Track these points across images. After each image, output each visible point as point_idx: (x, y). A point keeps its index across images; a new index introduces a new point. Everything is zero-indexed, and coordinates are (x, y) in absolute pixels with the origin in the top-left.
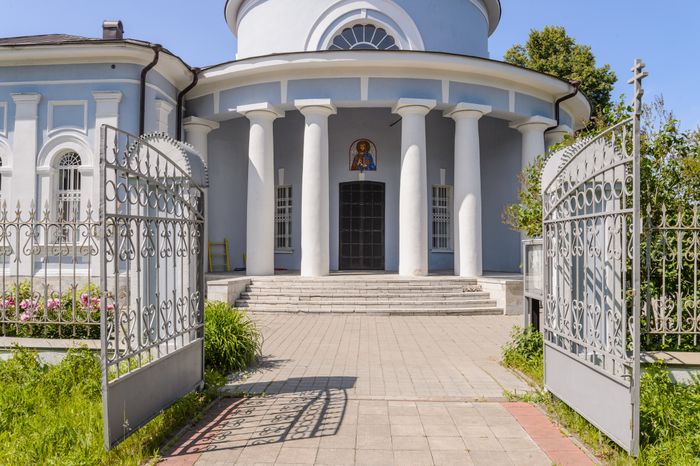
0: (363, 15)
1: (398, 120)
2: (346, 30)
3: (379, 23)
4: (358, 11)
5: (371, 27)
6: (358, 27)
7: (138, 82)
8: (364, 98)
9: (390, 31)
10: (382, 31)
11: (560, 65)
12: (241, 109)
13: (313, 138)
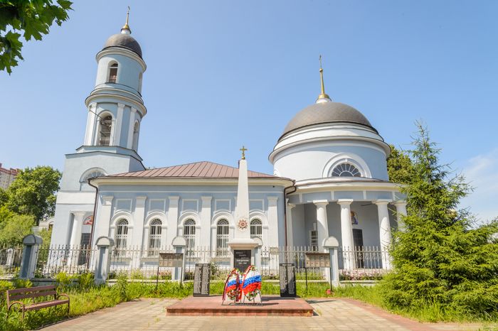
0: (346, 161)
1: (376, 207)
2: (339, 166)
3: (351, 163)
4: (344, 159)
5: (348, 165)
6: (343, 165)
7: (282, 193)
8: (365, 198)
9: (356, 166)
10: (353, 167)
11: (395, 164)
12: (314, 202)
13: (345, 215)
